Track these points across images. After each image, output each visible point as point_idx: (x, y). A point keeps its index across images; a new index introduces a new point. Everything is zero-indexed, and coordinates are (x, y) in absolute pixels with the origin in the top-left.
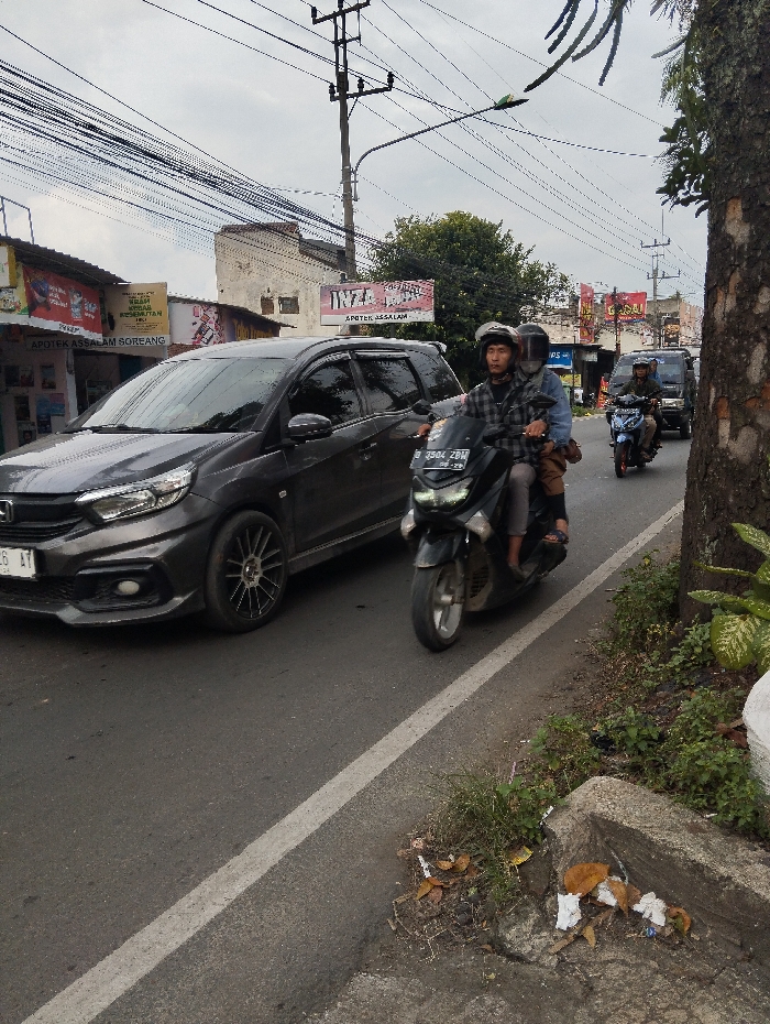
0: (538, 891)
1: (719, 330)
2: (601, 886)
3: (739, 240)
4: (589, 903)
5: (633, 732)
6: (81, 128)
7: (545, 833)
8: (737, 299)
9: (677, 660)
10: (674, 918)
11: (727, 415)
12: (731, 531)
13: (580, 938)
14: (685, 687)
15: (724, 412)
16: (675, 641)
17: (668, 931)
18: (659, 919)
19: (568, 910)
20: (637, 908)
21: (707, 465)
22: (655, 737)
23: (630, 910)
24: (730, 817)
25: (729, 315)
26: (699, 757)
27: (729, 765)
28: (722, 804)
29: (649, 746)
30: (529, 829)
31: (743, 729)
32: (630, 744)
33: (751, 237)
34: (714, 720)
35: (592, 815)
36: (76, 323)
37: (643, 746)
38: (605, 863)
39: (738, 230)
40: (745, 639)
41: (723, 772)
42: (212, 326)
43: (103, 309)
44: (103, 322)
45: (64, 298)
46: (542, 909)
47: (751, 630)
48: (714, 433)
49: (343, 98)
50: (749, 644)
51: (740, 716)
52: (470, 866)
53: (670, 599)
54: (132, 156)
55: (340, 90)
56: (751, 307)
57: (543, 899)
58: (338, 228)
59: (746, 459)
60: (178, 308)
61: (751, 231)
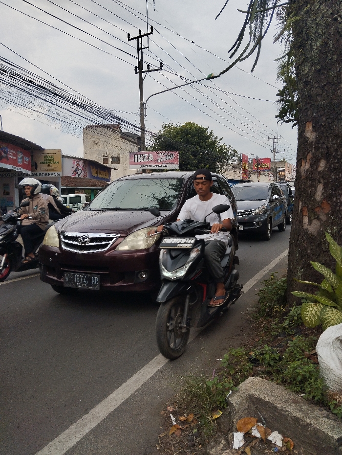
0: (225, 431)
1: (303, 177)
2: (253, 428)
3: (311, 140)
4: (248, 436)
5: (267, 357)
6: (25, 81)
7: (228, 403)
8: (310, 164)
9: (287, 322)
10: (286, 443)
11: (307, 214)
12: (310, 265)
13: (244, 452)
14: (290, 335)
15: (306, 213)
16: (285, 314)
17: (284, 449)
18: (279, 444)
19: (238, 440)
20: (270, 438)
21: (298, 236)
22: (277, 358)
23: (267, 440)
24: (311, 396)
25: (307, 171)
26: (296, 368)
27: (310, 372)
28: (307, 390)
29: (275, 362)
30: (221, 402)
31: (316, 354)
32: (266, 362)
33: (316, 138)
34: (303, 351)
35: (249, 395)
36: (19, 166)
37: (272, 363)
38: (255, 417)
39: (311, 135)
40: (316, 314)
41: (308, 375)
42: (81, 169)
43: (32, 160)
44: (32, 166)
45: (14, 155)
46: (227, 440)
47: (318, 309)
48: (301, 222)
49: (141, 73)
50: (318, 316)
51: (315, 349)
52: (194, 419)
53: (283, 294)
54: (47, 94)
55: (139, 69)
56: (317, 168)
57: (227, 434)
58: (138, 128)
59: (315, 233)
60: (66, 160)
61: (316, 136)
